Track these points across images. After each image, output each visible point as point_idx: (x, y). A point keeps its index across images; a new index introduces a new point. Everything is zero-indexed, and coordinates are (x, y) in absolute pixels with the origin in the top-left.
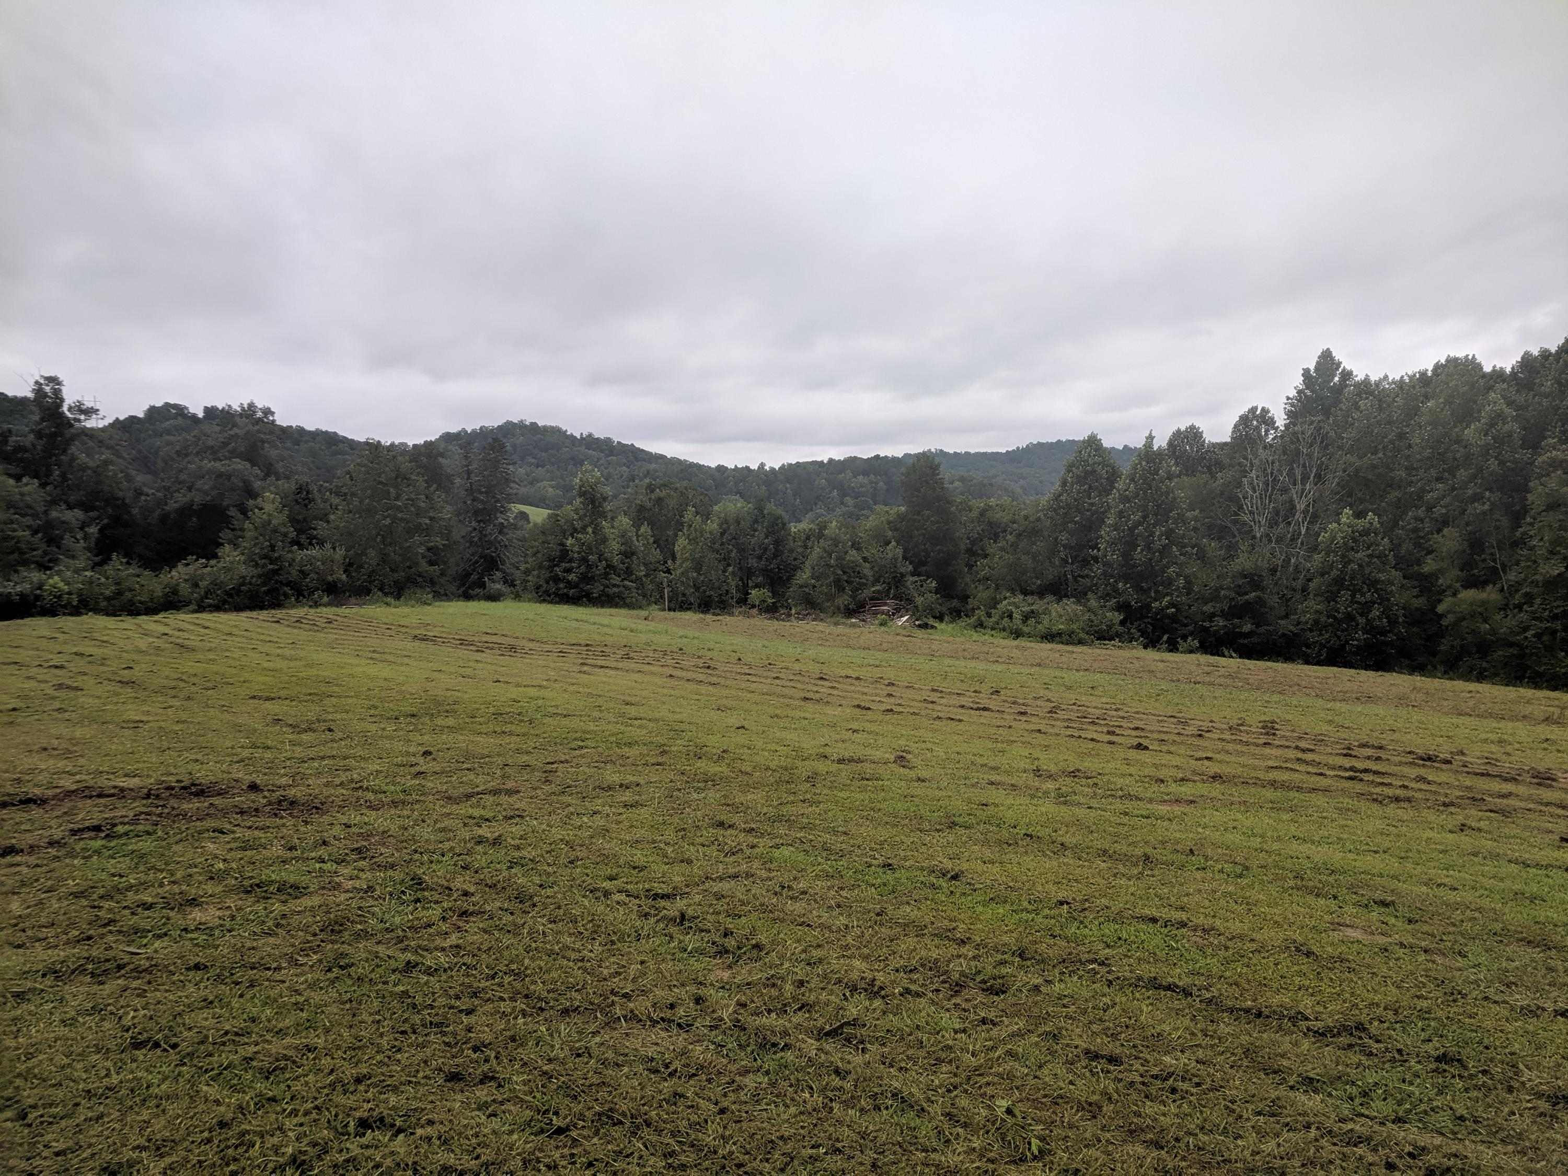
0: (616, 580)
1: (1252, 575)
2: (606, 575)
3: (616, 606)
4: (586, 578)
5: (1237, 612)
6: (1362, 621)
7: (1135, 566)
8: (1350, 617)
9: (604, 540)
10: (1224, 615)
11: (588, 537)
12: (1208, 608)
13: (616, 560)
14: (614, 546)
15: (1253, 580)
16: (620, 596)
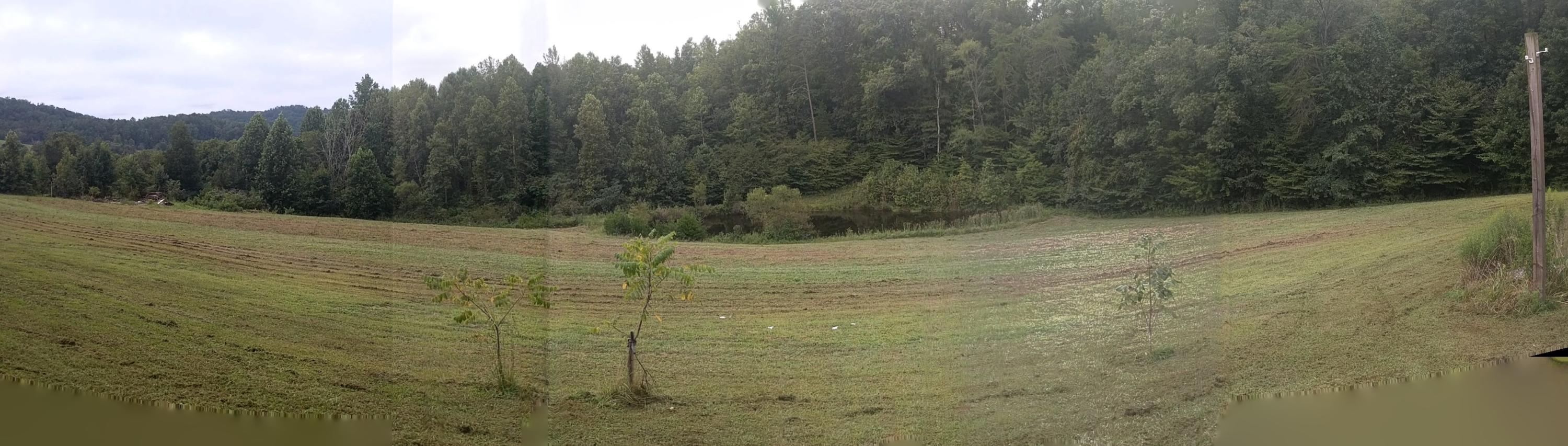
0: (23, 182)
1: (323, 178)
2: (19, 180)
3: (22, 194)
4: (8, 181)
5: (318, 194)
6: (366, 196)
7: (274, 174)
8: (361, 195)
9: (18, 165)
10: (312, 196)
11: (10, 163)
12: (305, 193)
13: (23, 172)
14: (23, 166)
15: (325, 180)
16: (25, 189)
